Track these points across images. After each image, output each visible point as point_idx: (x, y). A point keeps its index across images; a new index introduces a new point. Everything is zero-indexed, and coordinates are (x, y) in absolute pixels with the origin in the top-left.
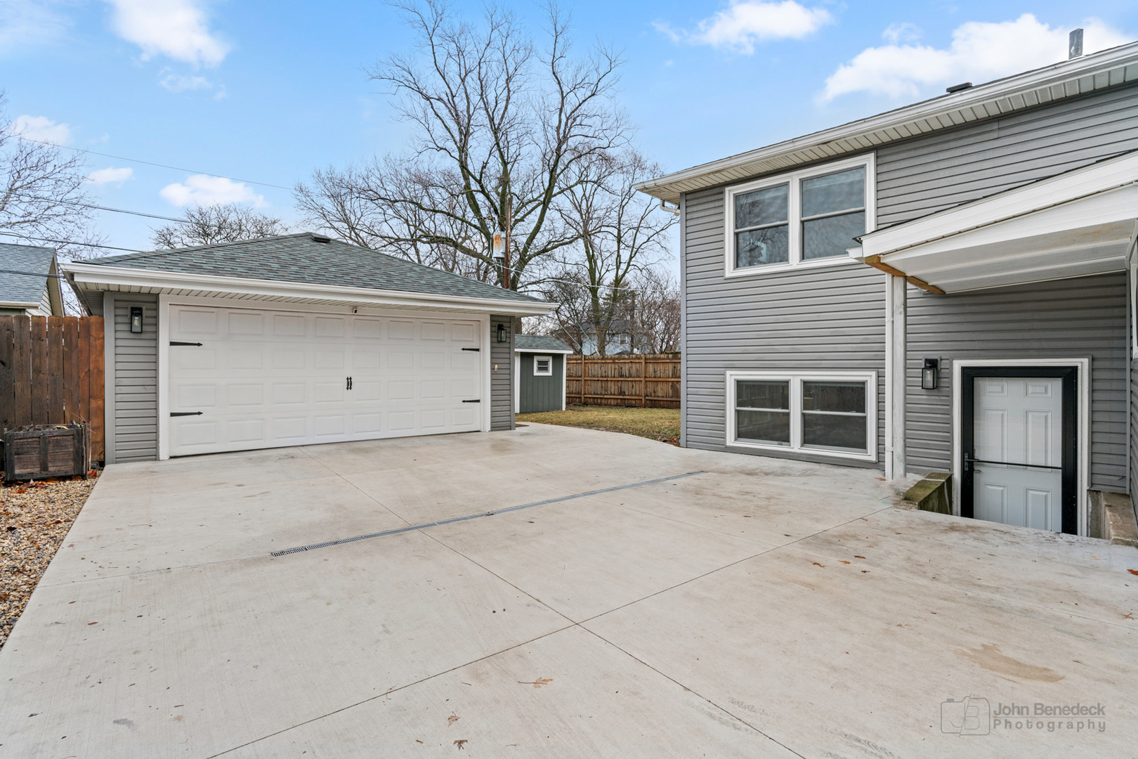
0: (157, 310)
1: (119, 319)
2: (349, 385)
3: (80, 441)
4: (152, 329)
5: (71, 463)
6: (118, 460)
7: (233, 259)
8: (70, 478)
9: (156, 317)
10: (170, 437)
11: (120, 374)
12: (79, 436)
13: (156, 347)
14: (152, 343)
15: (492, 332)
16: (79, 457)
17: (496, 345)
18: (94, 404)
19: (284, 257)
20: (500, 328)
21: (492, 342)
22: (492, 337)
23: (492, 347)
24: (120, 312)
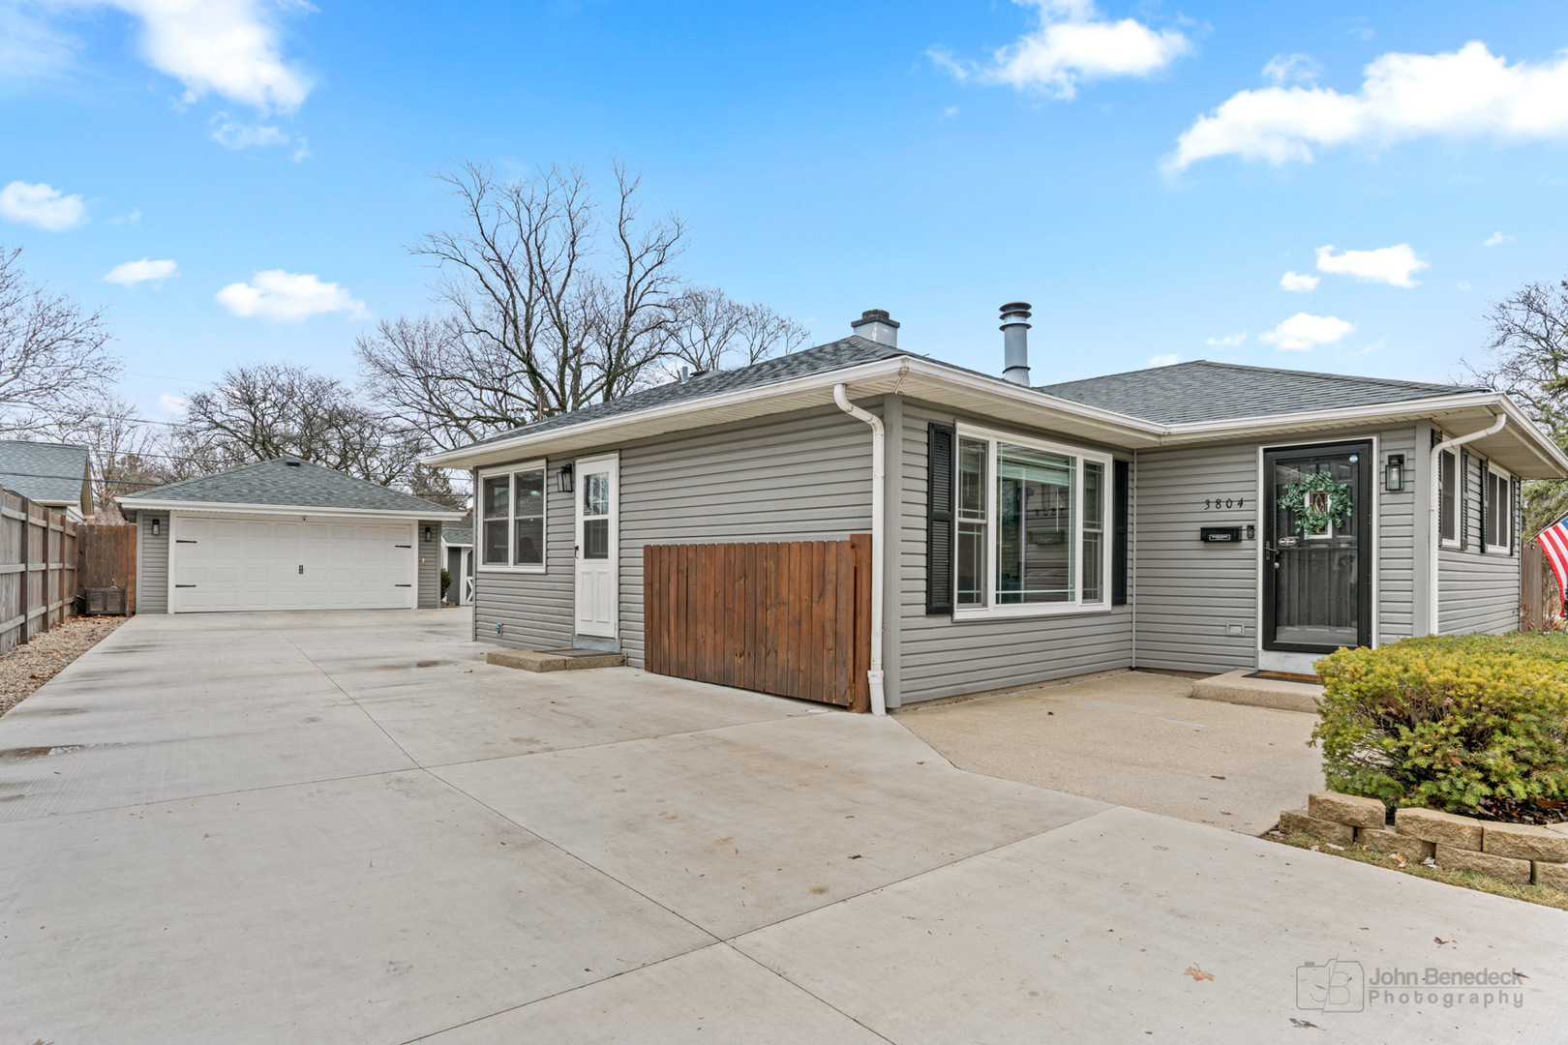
0: (168, 521)
1: (146, 527)
2: (301, 570)
3: (124, 596)
4: (166, 532)
5: (119, 607)
6: (144, 612)
7: (217, 488)
8: (118, 615)
9: (168, 525)
10: (175, 599)
11: (145, 560)
12: (123, 592)
13: (168, 544)
14: (165, 541)
15: (420, 533)
16: (123, 604)
17: (424, 543)
18: (130, 577)
19: (256, 483)
20: (428, 530)
21: (420, 541)
22: (419, 537)
23: (420, 545)
24: (146, 522)
